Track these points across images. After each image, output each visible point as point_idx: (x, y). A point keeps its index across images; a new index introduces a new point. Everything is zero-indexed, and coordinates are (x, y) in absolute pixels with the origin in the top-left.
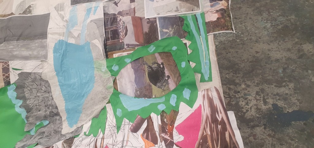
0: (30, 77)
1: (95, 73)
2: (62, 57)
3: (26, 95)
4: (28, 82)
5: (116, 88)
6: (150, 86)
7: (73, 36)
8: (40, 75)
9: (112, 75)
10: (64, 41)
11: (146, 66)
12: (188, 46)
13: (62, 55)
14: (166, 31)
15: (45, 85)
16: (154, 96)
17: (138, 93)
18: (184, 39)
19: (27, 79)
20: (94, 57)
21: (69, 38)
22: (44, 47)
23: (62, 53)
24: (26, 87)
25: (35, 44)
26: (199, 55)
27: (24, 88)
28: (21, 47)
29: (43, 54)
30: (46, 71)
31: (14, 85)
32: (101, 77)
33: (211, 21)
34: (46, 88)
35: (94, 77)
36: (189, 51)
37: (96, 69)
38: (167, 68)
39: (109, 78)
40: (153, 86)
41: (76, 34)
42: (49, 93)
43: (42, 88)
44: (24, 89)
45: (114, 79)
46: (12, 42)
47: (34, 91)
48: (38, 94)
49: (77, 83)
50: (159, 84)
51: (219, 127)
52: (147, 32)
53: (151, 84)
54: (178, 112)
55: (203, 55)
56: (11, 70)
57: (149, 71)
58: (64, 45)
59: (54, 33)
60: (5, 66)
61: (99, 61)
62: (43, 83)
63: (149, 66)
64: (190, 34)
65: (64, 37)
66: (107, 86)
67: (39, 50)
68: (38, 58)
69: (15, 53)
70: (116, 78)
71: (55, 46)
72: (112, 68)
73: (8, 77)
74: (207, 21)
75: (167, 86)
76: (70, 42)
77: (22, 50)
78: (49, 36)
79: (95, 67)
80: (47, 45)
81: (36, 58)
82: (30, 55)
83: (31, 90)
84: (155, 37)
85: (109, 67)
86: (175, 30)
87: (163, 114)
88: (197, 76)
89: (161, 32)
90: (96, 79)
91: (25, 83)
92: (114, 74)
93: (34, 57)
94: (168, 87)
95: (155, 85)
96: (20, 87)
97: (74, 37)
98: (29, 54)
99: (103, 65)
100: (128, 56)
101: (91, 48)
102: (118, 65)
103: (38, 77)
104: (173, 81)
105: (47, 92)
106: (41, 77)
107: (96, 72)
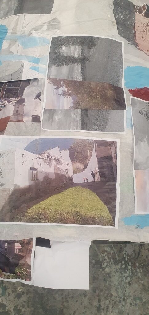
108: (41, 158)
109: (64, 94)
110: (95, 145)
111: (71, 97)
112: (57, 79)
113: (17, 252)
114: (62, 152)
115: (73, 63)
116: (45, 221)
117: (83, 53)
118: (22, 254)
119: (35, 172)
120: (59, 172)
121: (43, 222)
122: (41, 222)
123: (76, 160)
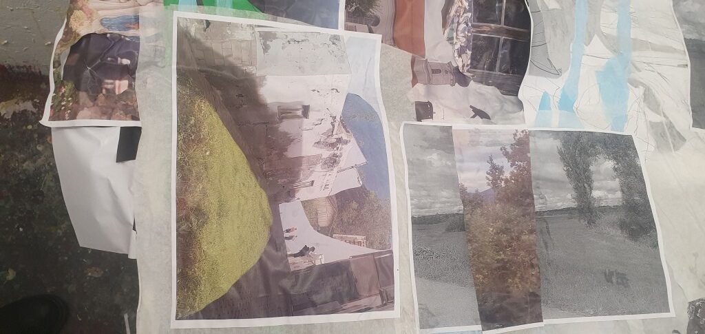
108: (333, 126)
109: (495, 171)
110: (380, 253)
111: (489, 187)
112: (529, 152)
113: (106, 86)
114: (354, 172)
115: (576, 188)
116: (180, 142)
117: (605, 210)
118: (101, 97)
119: (300, 113)
120: (304, 166)
121: (178, 138)
122: (179, 133)
123: (338, 207)
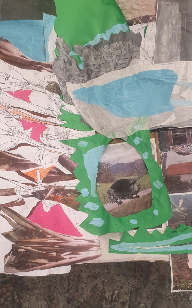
0: (135, 46)
1: (133, 118)
2: (155, 79)
3: (115, 43)
4: (129, 44)
5: (112, 141)
6: (111, 181)
7: (182, 92)
8: (137, 57)
9: (129, 137)
10: (176, 81)
11: (136, 177)
12: (157, 229)
13: (159, 79)
14: (181, 204)
15: (125, 63)
16: (98, 184)
17: (104, 167)
18: (167, 225)
19: (133, 43)
20: (153, 116)
21: (179, 87)
22: (170, 59)
23: (160, 80)
24: (124, 43)
25: (176, 49)
26: (145, 242)
27: (123, 41)
28: (173, 34)
29: (161, 58)
30: (141, 63)
31: (128, 29)
32: (128, 124)
33: (187, 261)
34: (121, 65)
35: (128, 117)
36: (150, 231)
37: (138, 119)
38: (131, 202)
39: (125, 133)
40: (111, 184)
41: (185, 94)
42: (115, 67)
43: (122, 60)
44: (121, 41)
45: (124, 139)
46: (180, 22)
47: (118, 52)
48: (114, 57)
49: (122, 97)
50: (112, 191)
51: (54, 254)
52: (180, 180)
53: (114, 182)
54: (77, 210)
55: (144, 246)
56: (145, 24)
57: (129, 180)
58: (171, 81)
59: (187, 68)
60: (151, 18)
61: (148, 122)
62: (127, 61)
63: (136, 181)
64: (173, 232)
65: (181, 80)
66: (116, 131)
67: (167, 54)
68: (157, 53)
69: (165, 27)
70: (125, 141)
71: (170, 70)
72: (137, 137)
73: (137, 23)
74: (189, 256)
75: (109, 200)
76: (174, 88)
77: (169, 34)
78: (184, 63)
79: (141, 117)
80: (173, 62)
81: (158, 51)
82: (162, 44)
83: (120, 48)
84: (172, 189)
85: (139, 134)
86: (181, 214)
87: (77, 192)
88: (117, 236)
89: (180, 197)
90: (126, 119)
91: (128, 41)
92: (130, 140)
93: (159, 49)
94: (108, 202)
95: (112, 187)
96: (124, 36)
97: (180, 92)
98: (163, 42)
99: (142, 127)
100: (151, 156)
101: (166, 113)
102: (141, 143)
103: (134, 55)
104: (115, 207)
105: (116, 66)
106: (135, 58)
107: (135, 119)
